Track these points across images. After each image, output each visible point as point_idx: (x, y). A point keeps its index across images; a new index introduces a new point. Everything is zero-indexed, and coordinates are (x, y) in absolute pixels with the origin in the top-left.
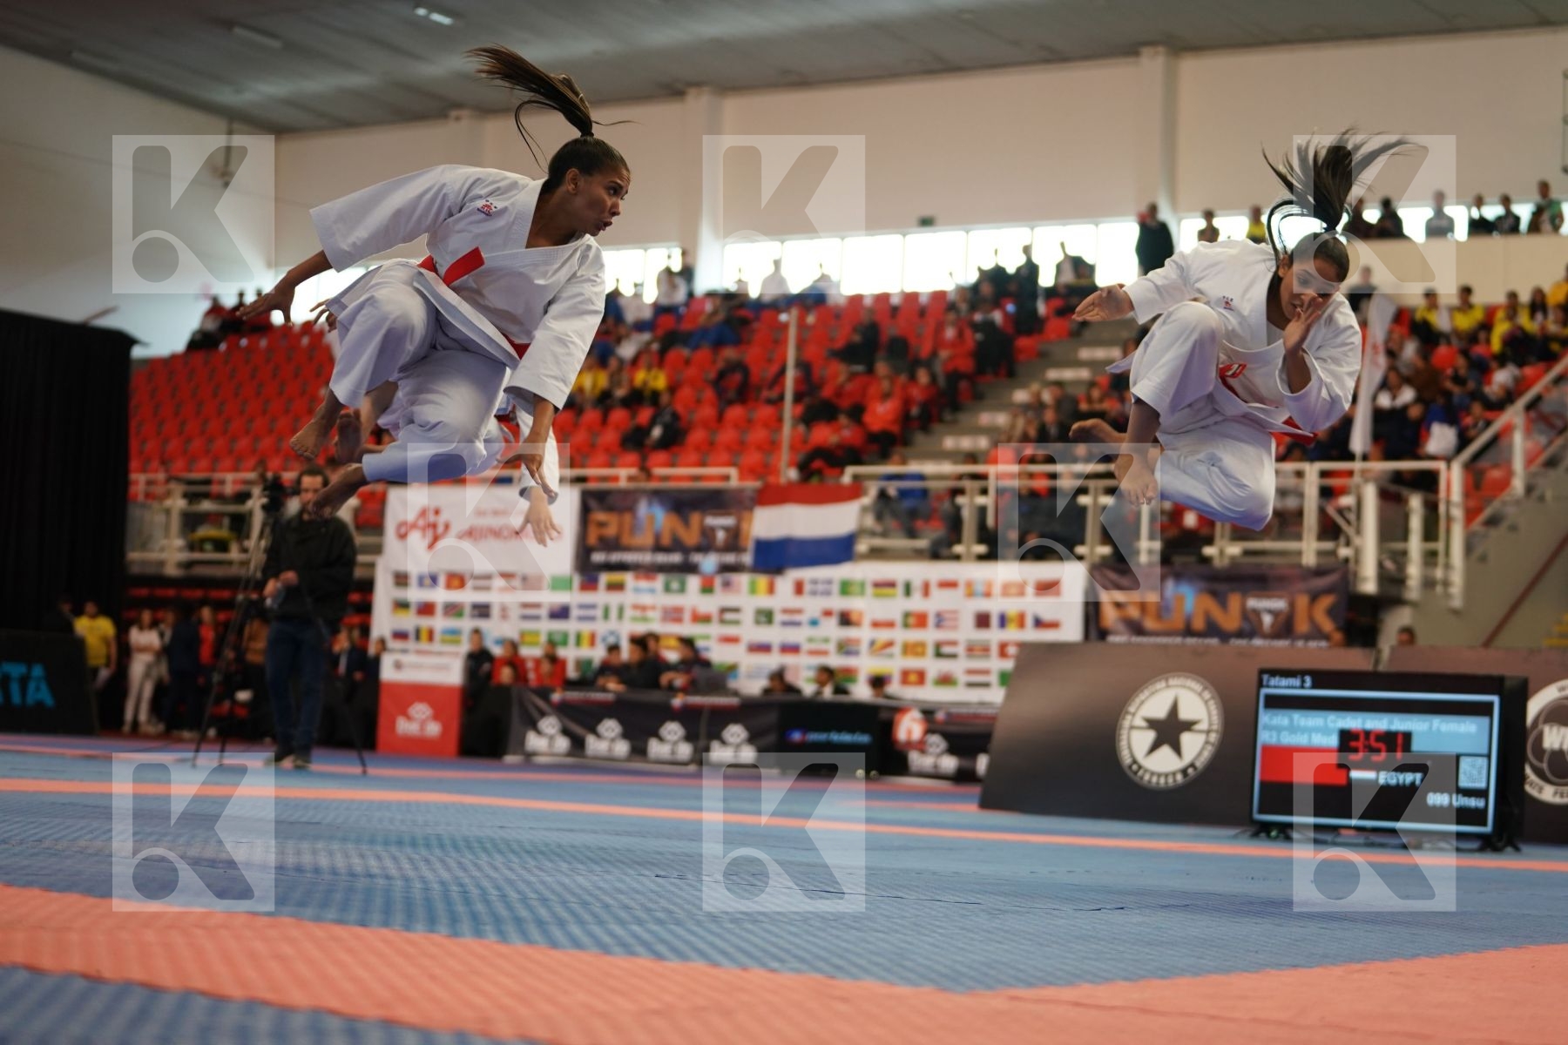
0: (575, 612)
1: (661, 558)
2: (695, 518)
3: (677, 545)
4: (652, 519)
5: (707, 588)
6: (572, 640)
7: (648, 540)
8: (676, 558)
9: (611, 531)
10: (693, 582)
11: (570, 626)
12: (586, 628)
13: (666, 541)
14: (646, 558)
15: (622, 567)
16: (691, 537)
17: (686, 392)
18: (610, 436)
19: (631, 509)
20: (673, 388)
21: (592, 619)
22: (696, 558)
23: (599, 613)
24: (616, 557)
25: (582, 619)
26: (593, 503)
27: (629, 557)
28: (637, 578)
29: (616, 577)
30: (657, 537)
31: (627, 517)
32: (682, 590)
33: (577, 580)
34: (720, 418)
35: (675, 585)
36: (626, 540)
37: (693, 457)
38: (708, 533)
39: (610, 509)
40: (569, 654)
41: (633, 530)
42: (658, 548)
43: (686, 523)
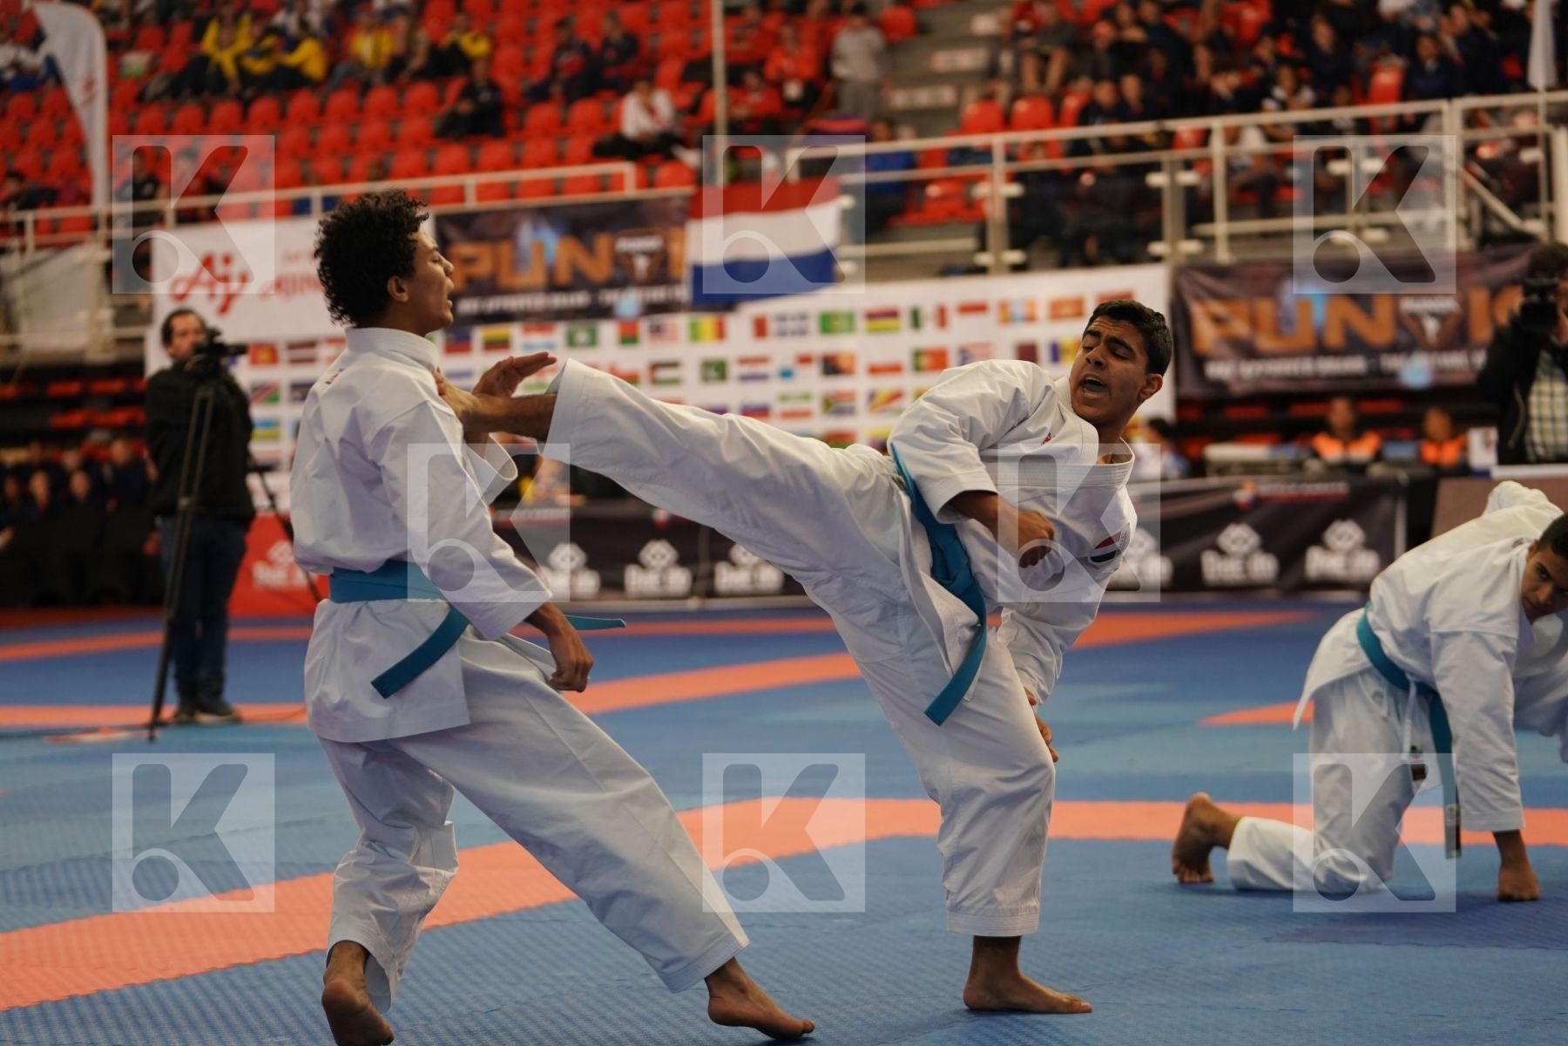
1: (559, 301)
2: (602, 242)
3: (578, 282)
4: (540, 247)
5: (629, 337)
7: (535, 276)
8: (580, 299)
9: (483, 269)
10: (608, 331)
13: (564, 276)
14: (538, 302)
15: (504, 317)
16: (599, 269)
19: (509, 236)
22: (609, 297)
24: (493, 304)
26: (452, 232)
27: (513, 303)
28: (527, 330)
29: (497, 331)
30: (551, 272)
31: (505, 248)
32: (593, 342)
35: (582, 337)
36: (505, 280)
38: (623, 262)
39: (478, 238)
41: (516, 263)
42: (553, 287)
43: (590, 250)
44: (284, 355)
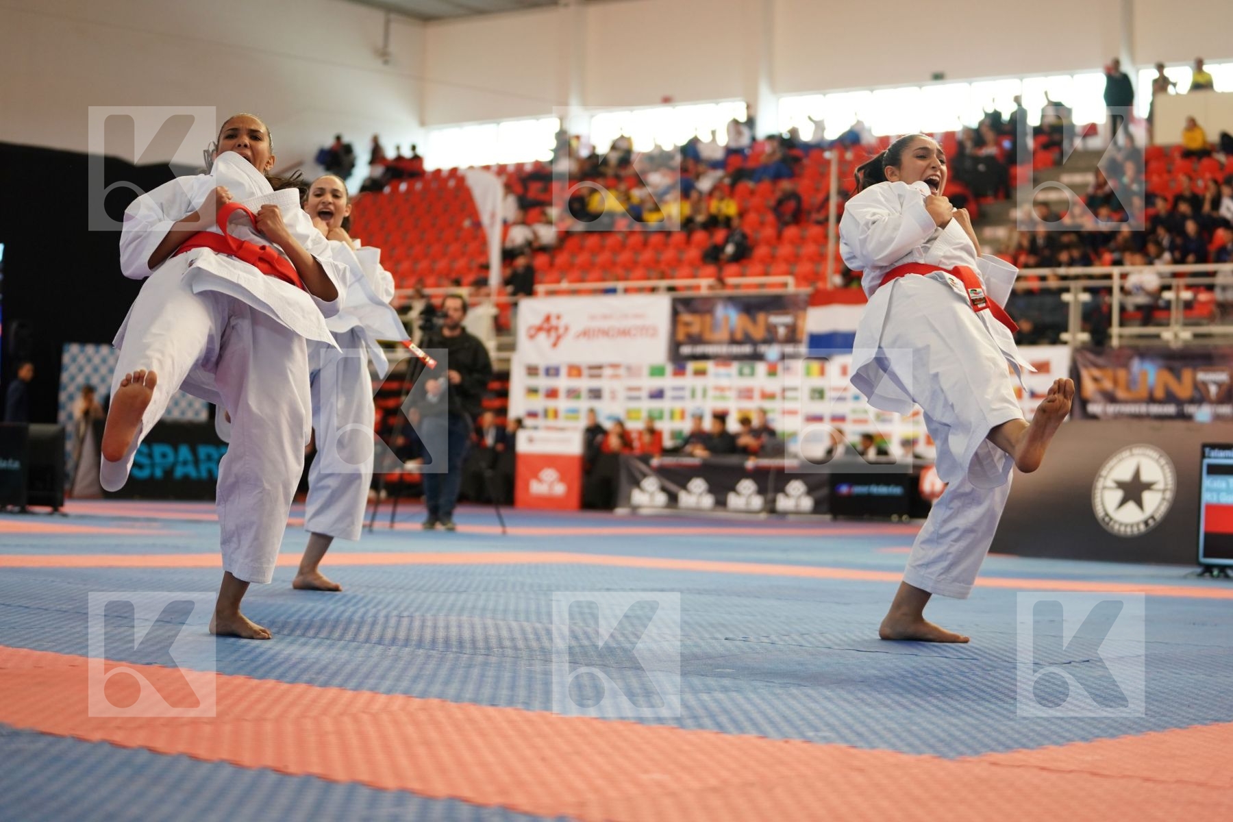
0: (668, 394)
1: (736, 350)
2: (761, 317)
3: (747, 339)
4: (727, 319)
5: (772, 372)
6: (667, 415)
7: (723, 334)
8: (747, 349)
9: (695, 329)
10: (761, 368)
11: (664, 405)
12: (678, 406)
13: (739, 336)
14: (724, 350)
15: (704, 357)
16: (758, 333)
17: (752, 217)
18: (693, 253)
19: (710, 311)
20: (742, 214)
21: (681, 398)
22: (763, 349)
23: (687, 393)
24: (700, 349)
25: (675, 398)
26: (680, 308)
27: (710, 349)
28: (717, 365)
29: (700, 365)
30: (732, 334)
31: (708, 318)
32: (752, 374)
33: (669, 368)
34: (779, 237)
35: (747, 370)
36: (707, 336)
37: (759, 267)
38: (772, 329)
39: (694, 311)
40: (665, 426)
41: (713, 327)
42: (733, 341)
43: (754, 321)
44: (585, 372)
